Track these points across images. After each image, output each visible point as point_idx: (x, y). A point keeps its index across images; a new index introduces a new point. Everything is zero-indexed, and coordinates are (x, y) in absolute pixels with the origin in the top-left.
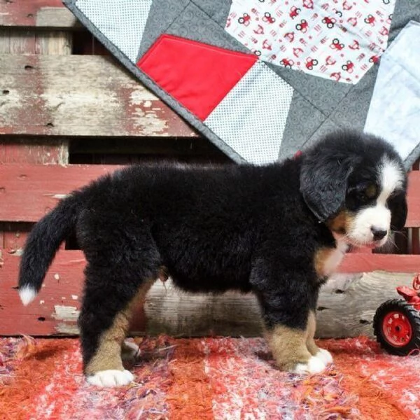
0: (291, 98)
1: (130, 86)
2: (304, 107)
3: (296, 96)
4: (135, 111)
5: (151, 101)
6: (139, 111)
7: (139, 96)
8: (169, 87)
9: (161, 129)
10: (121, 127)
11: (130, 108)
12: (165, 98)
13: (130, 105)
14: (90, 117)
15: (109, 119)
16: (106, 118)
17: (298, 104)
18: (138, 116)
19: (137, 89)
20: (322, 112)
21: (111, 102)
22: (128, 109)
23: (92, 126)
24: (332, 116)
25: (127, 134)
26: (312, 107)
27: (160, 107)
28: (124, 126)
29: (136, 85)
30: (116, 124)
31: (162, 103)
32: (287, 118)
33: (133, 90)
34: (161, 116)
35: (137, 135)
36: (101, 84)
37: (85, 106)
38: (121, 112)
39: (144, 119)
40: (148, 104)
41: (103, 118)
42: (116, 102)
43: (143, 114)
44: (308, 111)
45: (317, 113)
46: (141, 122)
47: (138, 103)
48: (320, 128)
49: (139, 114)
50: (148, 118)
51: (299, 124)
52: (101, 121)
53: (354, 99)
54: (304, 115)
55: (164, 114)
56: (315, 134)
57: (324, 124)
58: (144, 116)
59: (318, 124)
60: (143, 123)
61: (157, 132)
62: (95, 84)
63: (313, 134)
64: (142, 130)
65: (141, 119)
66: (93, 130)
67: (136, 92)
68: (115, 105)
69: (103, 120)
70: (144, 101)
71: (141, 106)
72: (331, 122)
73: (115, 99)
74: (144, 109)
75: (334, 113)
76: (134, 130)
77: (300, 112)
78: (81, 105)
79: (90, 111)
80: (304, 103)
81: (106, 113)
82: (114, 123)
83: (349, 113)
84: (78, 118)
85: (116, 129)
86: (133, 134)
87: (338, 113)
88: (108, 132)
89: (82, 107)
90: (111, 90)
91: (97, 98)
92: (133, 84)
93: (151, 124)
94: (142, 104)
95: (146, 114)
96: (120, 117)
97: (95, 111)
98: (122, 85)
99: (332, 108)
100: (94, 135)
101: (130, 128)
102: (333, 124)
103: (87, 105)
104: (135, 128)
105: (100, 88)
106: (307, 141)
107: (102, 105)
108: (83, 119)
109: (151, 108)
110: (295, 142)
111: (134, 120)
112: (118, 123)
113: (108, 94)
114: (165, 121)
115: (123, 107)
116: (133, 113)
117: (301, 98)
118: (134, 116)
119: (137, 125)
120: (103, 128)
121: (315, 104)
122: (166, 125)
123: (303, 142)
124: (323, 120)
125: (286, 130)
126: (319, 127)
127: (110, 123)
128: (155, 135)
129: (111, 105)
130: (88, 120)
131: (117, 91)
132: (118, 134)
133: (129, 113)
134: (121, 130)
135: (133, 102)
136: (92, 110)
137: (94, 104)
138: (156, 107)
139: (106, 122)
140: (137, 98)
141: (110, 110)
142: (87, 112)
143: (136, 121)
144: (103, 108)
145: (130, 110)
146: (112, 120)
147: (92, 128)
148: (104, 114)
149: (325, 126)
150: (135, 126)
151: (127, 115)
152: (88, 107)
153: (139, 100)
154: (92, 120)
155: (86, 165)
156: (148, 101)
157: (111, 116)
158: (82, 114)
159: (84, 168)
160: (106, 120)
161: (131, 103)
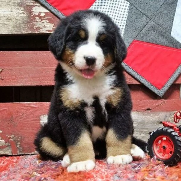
0: (128, 9)
1: (32, 4)
2: (136, 14)
3: (131, 7)
4: (36, 19)
5: (45, 12)
6: (37, 19)
7: (37, 10)
8: (55, 4)
9: (51, 29)
11: (32, 17)
12: (53, 10)
13: (32, 15)
14: (8, 23)
15: (19, 24)
17: (133, 12)
18: (37, 22)
19: (36, 6)
20: (147, 16)
21: (21, 13)
22: (31, 17)
23: (8, 28)
24: (153, 19)
25: (30, 32)
26: (141, 14)
27: (50, 16)
28: (28, 28)
29: (35, 3)
30: (23, 27)
31: (51, 13)
32: (127, 21)
33: (34, 6)
34: (50, 21)
35: (36, 33)
36: (14, 3)
37: (4, 16)
38: (27, 19)
39: (41, 23)
40: (43, 15)
41: (15, 23)
42: (24, 14)
43: (40, 20)
44: (139, 16)
45: (144, 17)
46: (38, 25)
47: (37, 14)
48: (146, 26)
49: (37, 20)
50: (43, 22)
51: (133, 24)
53: (166, 9)
54: (137, 18)
55: (52, 20)
57: (148, 23)
58: (41, 22)
59: (145, 23)
60: (40, 26)
61: (49, 31)
62: (10, 3)
63: (142, 29)
64: (39, 30)
65: (39, 23)
66: (10, 31)
67: (36, 7)
68: (22, 15)
69: (15, 24)
70: (41, 13)
71: (39, 16)
72: (153, 22)
73: (23, 12)
74: (40, 17)
77: (134, 17)
79: (8, 19)
80: (136, 11)
82: (23, 26)
83: (163, 17)
85: (24, 30)
86: (34, 32)
87: (156, 17)
88: (19, 31)
89: (2, 17)
90: (20, 7)
91: (12, 11)
92: (33, 3)
93: (45, 26)
94: (39, 14)
95: (42, 20)
96: (26, 22)
97: (10, 19)
98: (27, 3)
99: (153, 14)
100: (11, 33)
101: (32, 28)
102: (154, 23)
103: (6, 15)
104: (35, 29)
105: (13, 5)
108: (4, 24)
109: (44, 17)
110: (131, 35)
112: (25, 26)
113: (18, 9)
114: (54, 24)
115: (28, 16)
116: (34, 20)
117: (134, 8)
118: (35, 21)
119: (36, 27)
120: (15, 29)
121: (143, 11)
122: (54, 26)
123: (137, 34)
124: (148, 21)
125: (126, 28)
127: (20, 26)
128: (47, 32)
129: (20, 15)
131: (24, 7)
132: (25, 32)
134: (27, 30)
135: (34, 13)
136: (9, 19)
137: (10, 15)
138: (48, 16)
139: (18, 26)
140: (36, 11)
141: (20, 18)
142: (6, 20)
143: (36, 25)
144: (15, 17)
145: (32, 18)
146: (21, 24)
147: (9, 29)
148: (16, 21)
149: (149, 25)
150: (35, 27)
151: (30, 21)
152: (7, 17)
153: (38, 12)
154: (9, 25)
155: (6, 51)
156: (43, 12)
157: (21, 22)
158: (3, 21)
159: (5, 54)
160: (18, 24)
161: (32, 14)
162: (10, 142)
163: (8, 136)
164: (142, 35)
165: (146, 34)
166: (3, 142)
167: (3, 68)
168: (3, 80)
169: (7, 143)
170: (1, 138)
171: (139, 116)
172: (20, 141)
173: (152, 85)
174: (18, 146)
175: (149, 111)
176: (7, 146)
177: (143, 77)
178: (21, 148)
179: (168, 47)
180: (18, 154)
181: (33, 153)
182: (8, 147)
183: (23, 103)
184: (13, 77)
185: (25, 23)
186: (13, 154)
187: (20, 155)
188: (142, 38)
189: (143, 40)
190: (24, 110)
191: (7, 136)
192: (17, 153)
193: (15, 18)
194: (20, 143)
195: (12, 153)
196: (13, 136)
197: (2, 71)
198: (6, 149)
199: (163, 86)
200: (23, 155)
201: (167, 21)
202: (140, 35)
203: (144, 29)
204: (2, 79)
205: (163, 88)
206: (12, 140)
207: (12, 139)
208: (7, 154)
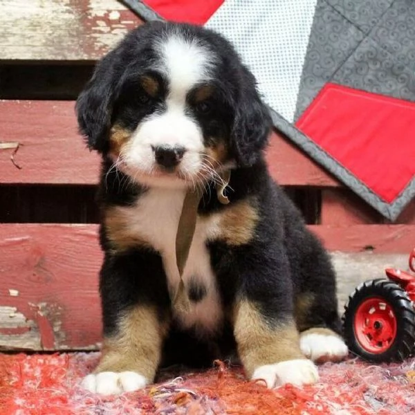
0: (314, 9)
2: (333, 21)
3: (322, 5)
4: (97, 26)
5: (119, 11)
6: (102, 25)
7: (101, 5)
10: (77, 48)
11: (89, 21)
13: (90, 17)
14: (33, 33)
15: (59, 36)
16: (55, 35)
17: (325, 17)
18: (101, 32)
20: (358, 28)
21: (62, 12)
22: (87, 22)
23: (34, 46)
24: (373, 33)
25: (85, 57)
26: (345, 21)
27: (131, 20)
28: (81, 46)
30: (70, 43)
31: (132, 14)
32: (310, 36)
37: (25, 18)
38: (77, 26)
39: (109, 36)
40: (114, 16)
41: (50, 35)
42: (70, 12)
43: (108, 29)
44: (340, 27)
45: (352, 30)
46: (105, 40)
47: (101, 14)
48: (357, 51)
49: (102, 29)
50: (115, 34)
51: (326, 44)
52: (47, 39)
53: (403, 11)
54: (334, 31)
56: (350, 59)
57: (362, 44)
58: (109, 32)
59: (354, 44)
60: (109, 42)
63: (347, 58)
65: (105, 35)
66: (37, 52)
68: (67, 16)
69: (50, 38)
70: (110, 11)
71: (106, 19)
72: (373, 42)
73: (68, 8)
74: (109, 22)
75: (376, 28)
76: (96, 52)
77: (328, 27)
78: (19, 16)
79: (32, 24)
80: (333, 15)
81: (55, 28)
82: (67, 42)
83: (397, 30)
84: (14, 35)
85: (70, 50)
86: (94, 57)
87: (381, 30)
88: (58, 54)
89: (19, 20)
91: (42, 7)
94: (107, 15)
95: (112, 29)
96: (75, 33)
97: (39, 25)
99: (373, 22)
100: (39, 58)
101: (89, 48)
102: (375, 44)
103: (27, 16)
104: (97, 49)
106: (339, 69)
107: (50, 17)
108: (23, 36)
109: (118, 21)
110: (322, 70)
111: (95, 38)
112: (73, 41)
113: (57, 2)
115: (80, 20)
116: (93, 28)
117: (328, 8)
118: (95, 32)
119: (99, 44)
120: (50, 48)
121: (348, 16)
123: (334, 69)
124: (361, 38)
125: (308, 53)
126: (354, 50)
127: (60, 42)
130: (29, 38)
132: (72, 57)
133: (88, 29)
134: (77, 51)
135: (94, 13)
136: (35, 24)
137: (37, 15)
138: (126, 20)
139: (55, 40)
140: (99, 7)
141: (61, 23)
142: (29, 26)
143: (98, 39)
144: (51, 21)
145: (89, 24)
146: (63, 38)
147: (35, 49)
148: (52, 30)
149: (364, 48)
150: (97, 46)
151: (85, 30)
152: (30, 20)
153: (102, 10)
154: (35, 38)
155: (27, 101)
156: (115, 10)
157: (62, 32)
158: (21, 29)
159: (25, 106)
160: (56, 37)
161: (90, 14)
162: (37, 319)
163: (33, 305)
164: (347, 72)
165: (356, 70)
166: (20, 317)
167: (21, 141)
168: (20, 168)
169: (31, 322)
170: (15, 309)
171: (346, 263)
172: (62, 317)
173: (371, 192)
174: (56, 329)
175: (370, 252)
176: (30, 329)
177: (350, 172)
178: (63, 335)
179: (408, 100)
180: (57, 348)
181: (92, 347)
182: (32, 332)
183: (68, 225)
184: (45, 162)
185: (73, 36)
186: (45, 349)
187: (62, 352)
188: (345, 78)
189: (348, 85)
190: (71, 241)
191: (30, 304)
192: (53, 346)
193: (50, 23)
194: (60, 323)
195: (42, 346)
196: (44, 304)
197: (18, 147)
198: (26, 335)
199: (397, 195)
200: (67, 351)
201: (406, 39)
202: (343, 72)
203: (351, 57)
204: (18, 167)
205: (398, 200)
206: (42, 314)
207: (42, 310)
208: (30, 348)
